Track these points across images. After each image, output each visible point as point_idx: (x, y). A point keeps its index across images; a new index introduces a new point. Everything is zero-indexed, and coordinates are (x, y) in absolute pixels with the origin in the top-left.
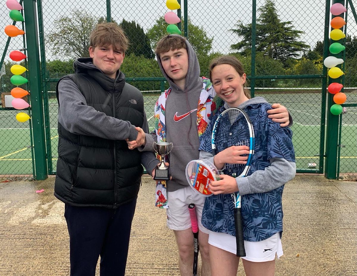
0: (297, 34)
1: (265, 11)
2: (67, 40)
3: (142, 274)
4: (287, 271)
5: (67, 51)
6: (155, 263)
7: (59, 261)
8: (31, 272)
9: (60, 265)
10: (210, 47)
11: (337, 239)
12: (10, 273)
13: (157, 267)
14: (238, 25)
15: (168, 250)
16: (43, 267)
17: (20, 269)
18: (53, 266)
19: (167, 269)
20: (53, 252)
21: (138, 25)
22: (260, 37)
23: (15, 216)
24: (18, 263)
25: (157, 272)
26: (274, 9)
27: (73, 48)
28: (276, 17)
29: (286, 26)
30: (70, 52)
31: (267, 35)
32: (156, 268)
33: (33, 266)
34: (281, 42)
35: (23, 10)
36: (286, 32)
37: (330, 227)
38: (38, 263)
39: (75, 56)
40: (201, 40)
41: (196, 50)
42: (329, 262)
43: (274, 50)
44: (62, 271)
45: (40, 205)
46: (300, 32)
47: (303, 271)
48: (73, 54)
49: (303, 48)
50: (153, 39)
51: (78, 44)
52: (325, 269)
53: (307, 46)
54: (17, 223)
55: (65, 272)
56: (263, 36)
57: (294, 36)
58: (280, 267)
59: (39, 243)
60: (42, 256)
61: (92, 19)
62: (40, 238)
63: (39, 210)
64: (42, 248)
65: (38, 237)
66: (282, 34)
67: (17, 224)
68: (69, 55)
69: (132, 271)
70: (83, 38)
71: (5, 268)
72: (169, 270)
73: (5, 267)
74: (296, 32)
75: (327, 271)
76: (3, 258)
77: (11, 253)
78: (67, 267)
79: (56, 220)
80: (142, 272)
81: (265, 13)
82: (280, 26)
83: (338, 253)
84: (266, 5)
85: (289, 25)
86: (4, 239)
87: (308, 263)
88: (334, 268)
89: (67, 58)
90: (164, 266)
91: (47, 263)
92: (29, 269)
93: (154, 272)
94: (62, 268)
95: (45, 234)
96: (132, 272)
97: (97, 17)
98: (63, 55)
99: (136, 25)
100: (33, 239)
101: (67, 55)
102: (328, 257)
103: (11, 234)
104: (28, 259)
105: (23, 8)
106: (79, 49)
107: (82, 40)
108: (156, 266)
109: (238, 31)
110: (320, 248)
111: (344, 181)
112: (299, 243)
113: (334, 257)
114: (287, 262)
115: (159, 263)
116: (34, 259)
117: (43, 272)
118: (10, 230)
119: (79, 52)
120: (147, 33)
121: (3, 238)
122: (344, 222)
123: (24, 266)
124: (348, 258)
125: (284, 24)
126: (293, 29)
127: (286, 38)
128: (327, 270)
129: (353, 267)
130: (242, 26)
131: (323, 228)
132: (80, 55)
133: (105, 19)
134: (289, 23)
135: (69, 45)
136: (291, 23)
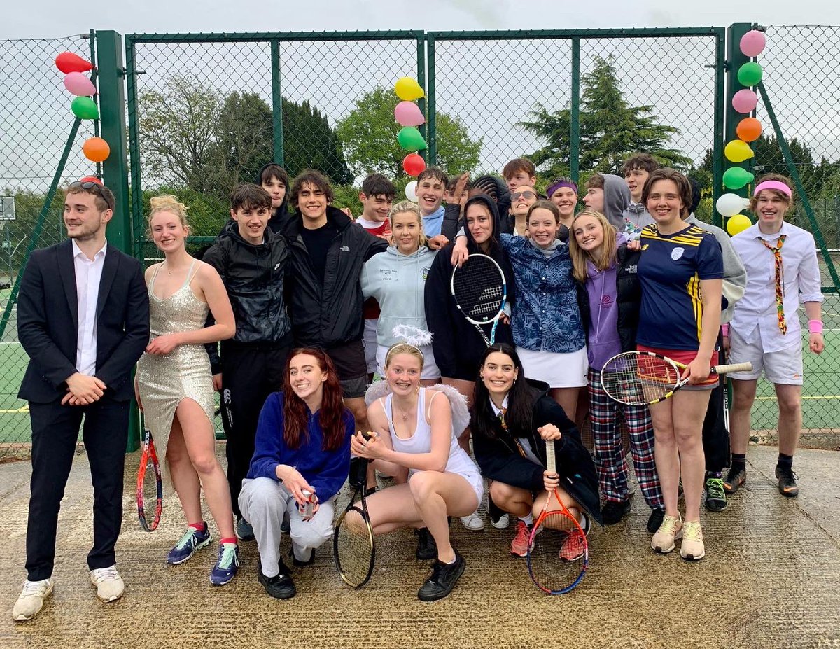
0: (665, 132)
1: (595, 83)
2: (155, 143)
3: (359, 632)
4: (646, 619)
5: (155, 167)
6: (384, 611)
7: (187, 613)
8: (131, 634)
9: (190, 620)
10: (475, 161)
11: (742, 557)
12: (86, 636)
13: (388, 620)
14: (536, 114)
15: (408, 586)
16: (155, 625)
17: (106, 629)
18: (176, 621)
19: (408, 622)
20: (173, 595)
21: (315, 110)
22: (583, 138)
23: (81, 527)
24: (102, 618)
25: (389, 629)
26: (613, 78)
27: (168, 159)
28: (618, 98)
29: (639, 117)
30: (161, 169)
31: (598, 135)
32: (386, 621)
33: (132, 623)
34: (630, 150)
35: (98, 97)
36: (639, 129)
37: (730, 536)
38: (142, 616)
39: (173, 179)
40: (454, 145)
41: (446, 166)
42: (726, 601)
43: (614, 168)
44: (194, 630)
45: (131, 502)
46: (669, 129)
47: (676, 619)
48: (167, 172)
49: (678, 164)
50: (350, 141)
51: (181, 151)
52: (718, 614)
53: (686, 160)
54: (87, 541)
55: (202, 633)
56: (590, 138)
57: (656, 137)
58: (632, 612)
59: (139, 579)
60: (150, 604)
61: (212, 97)
62: (141, 568)
63: (130, 513)
64: (148, 589)
65: (136, 567)
66: (631, 134)
67: (86, 543)
68: (158, 176)
69: (338, 627)
70: (191, 139)
71: (76, 629)
72: (413, 624)
73: (75, 627)
74: (660, 129)
75: (722, 617)
76: (68, 610)
77: (83, 600)
78: (205, 622)
79: (170, 531)
80: (358, 630)
81: (595, 87)
82: (628, 117)
83: (744, 585)
84: (596, 71)
85: (647, 115)
86: (64, 572)
87: (686, 604)
88: (736, 610)
89: (155, 183)
90: (403, 617)
91: (162, 616)
92: (126, 629)
93: (382, 629)
94: (194, 626)
95: (150, 561)
96: (339, 629)
97: (224, 93)
98: (145, 175)
99: (312, 112)
100: (127, 570)
101: (155, 176)
102: (726, 591)
103: (77, 562)
104: (121, 609)
105: (98, 92)
106: (181, 162)
107: (189, 142)
108: (386, 617)
109: (537, 126)
110: (710, 574)
111: (761, 446)
112: (669, 566)
113: (735, 591)
114: (645, 603)
115: (391, 611)
116: (134, 609)
117: (156, 635)
118: (74, 555)
119: (183, 168)
120: (335, 129)
121: (60, 571)
122: (757, 524)
123: (114, 623)
124: (763, 593)
125: (636, 111)
126: (654, 122)
127: (640, 143)
128: (723, 615)
129: (773, 609)
130: (544, 115)
131: (716, 537)
132: (185, 176)
133: (241, 98)
134: (646, 109)
135: (160, 154)
136: (651, 110)
